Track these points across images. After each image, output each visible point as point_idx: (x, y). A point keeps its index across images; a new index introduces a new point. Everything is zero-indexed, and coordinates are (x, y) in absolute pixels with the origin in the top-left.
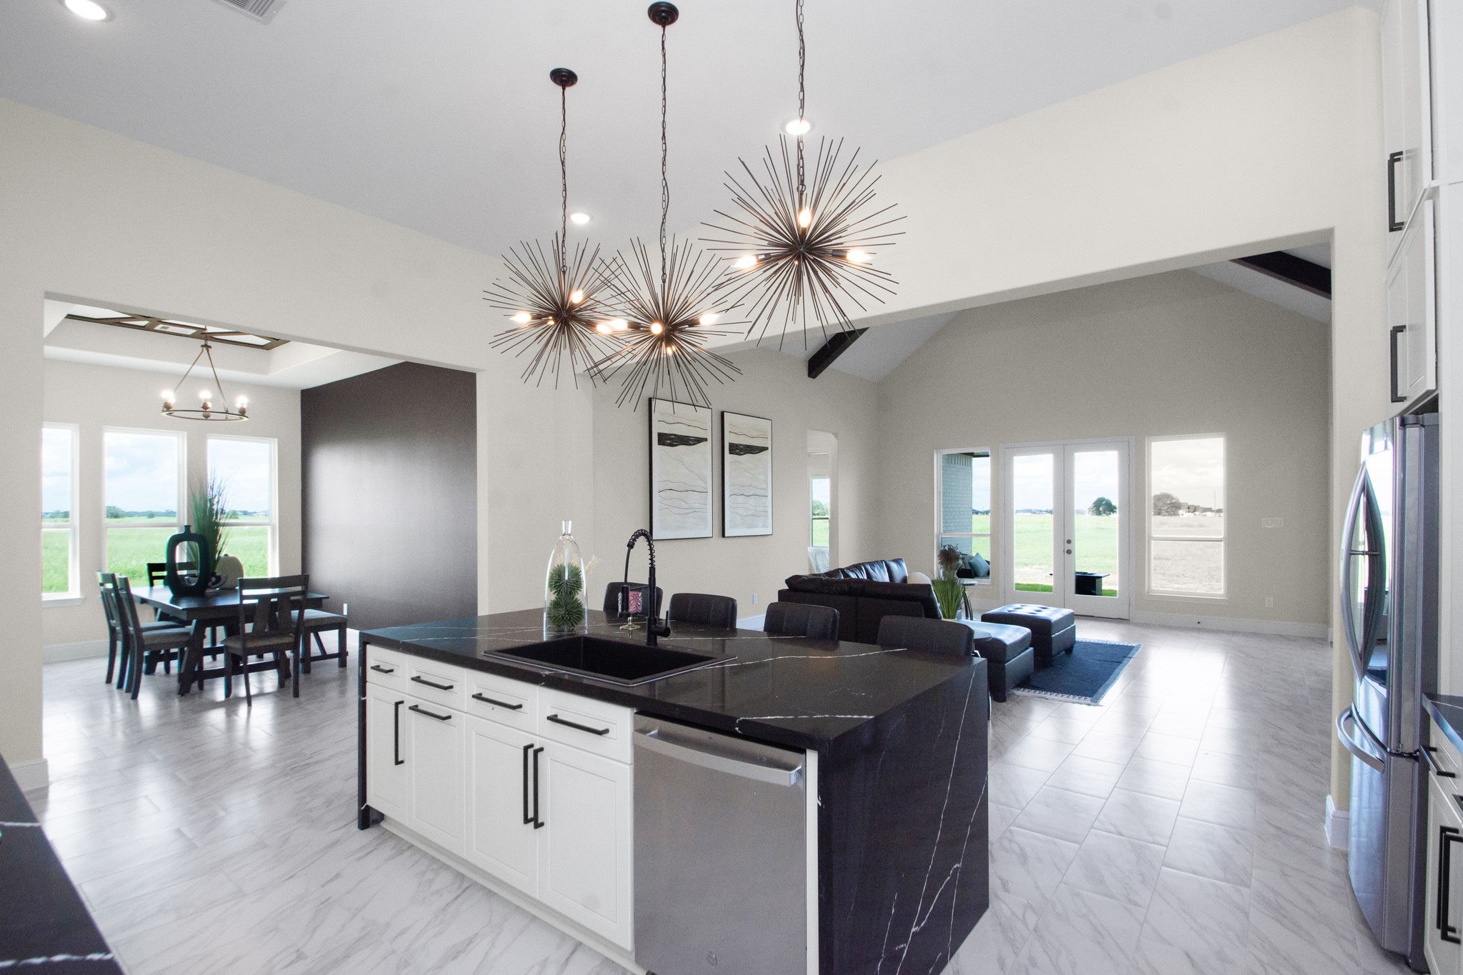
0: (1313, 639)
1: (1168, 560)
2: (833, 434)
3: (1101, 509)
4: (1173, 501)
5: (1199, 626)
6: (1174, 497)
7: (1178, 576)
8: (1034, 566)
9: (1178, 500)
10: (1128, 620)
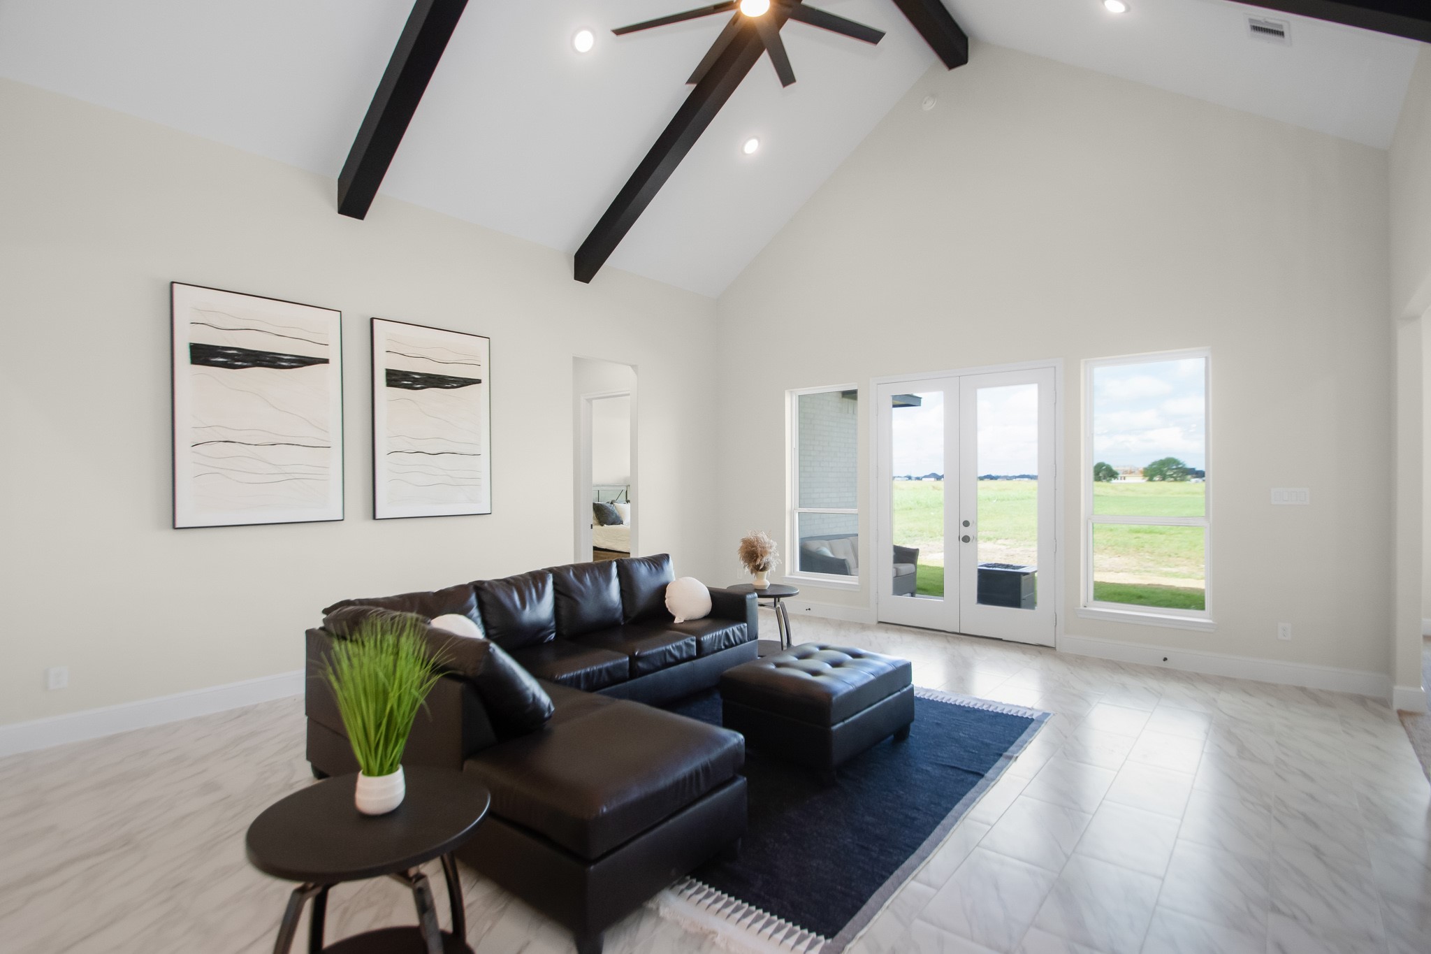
0: (1361, 700)
1: (1161, 534)
2: (633, 366)
3: (1101, 475)
4: (1180, 466)
5: (1164, 665)
6: (1181, 462)
7: (1170, 556)
8: (999, 541)
9: (1184, 465)
10: (1054, 648)
